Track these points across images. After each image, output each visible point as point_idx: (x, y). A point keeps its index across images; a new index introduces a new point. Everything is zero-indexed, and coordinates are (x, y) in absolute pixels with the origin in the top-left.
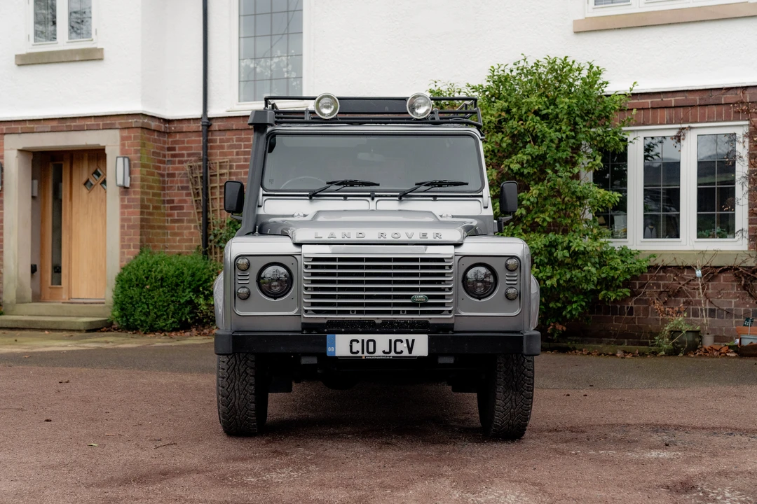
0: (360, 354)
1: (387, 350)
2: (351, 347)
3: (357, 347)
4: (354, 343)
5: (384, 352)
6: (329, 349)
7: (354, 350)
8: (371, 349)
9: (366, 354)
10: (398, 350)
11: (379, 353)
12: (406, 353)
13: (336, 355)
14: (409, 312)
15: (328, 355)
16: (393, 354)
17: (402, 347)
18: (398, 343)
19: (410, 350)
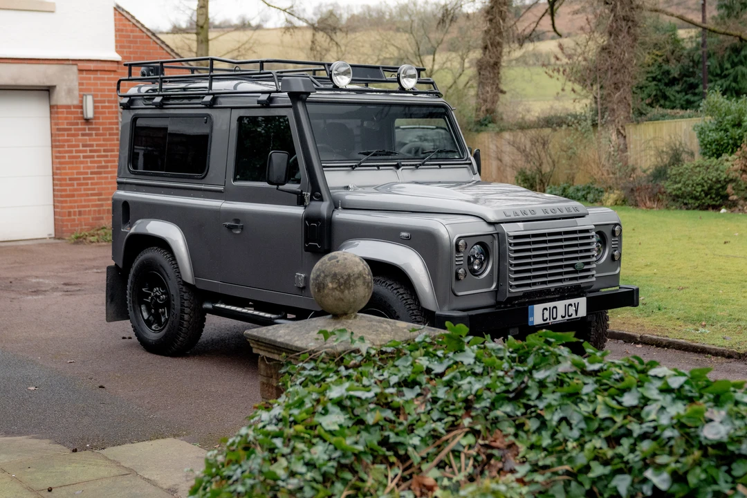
0: (548, 321)
1: (564, 315)
2: (543, 314)
3: (547, 314)
4: (545, 311)
5: (562, 317)
6: (530, 319)
7: (545, 318)
8: (555, 316)
9: (552, 320)
10: (570, 314)
11: (559, 318)
12: (574, 316)
13: (535, 324)
14: (571, 279)
15: (530, 324)
16: (567, 318)
17: (572, 310)
18: (570, 307)
19: (576, 311)
